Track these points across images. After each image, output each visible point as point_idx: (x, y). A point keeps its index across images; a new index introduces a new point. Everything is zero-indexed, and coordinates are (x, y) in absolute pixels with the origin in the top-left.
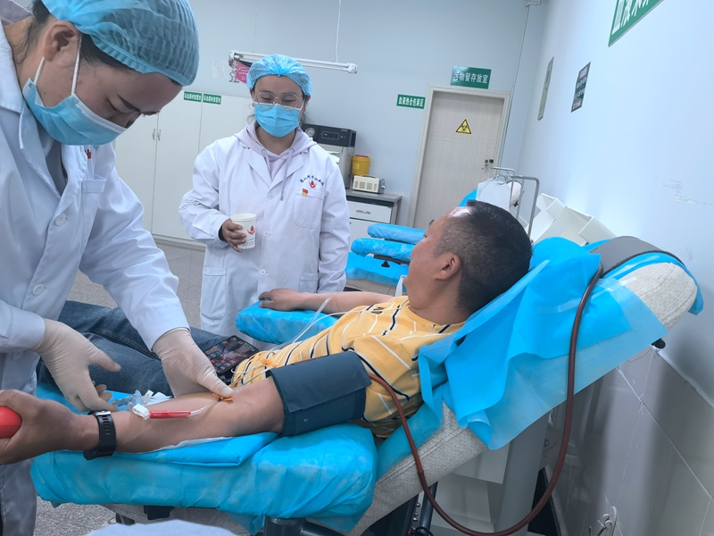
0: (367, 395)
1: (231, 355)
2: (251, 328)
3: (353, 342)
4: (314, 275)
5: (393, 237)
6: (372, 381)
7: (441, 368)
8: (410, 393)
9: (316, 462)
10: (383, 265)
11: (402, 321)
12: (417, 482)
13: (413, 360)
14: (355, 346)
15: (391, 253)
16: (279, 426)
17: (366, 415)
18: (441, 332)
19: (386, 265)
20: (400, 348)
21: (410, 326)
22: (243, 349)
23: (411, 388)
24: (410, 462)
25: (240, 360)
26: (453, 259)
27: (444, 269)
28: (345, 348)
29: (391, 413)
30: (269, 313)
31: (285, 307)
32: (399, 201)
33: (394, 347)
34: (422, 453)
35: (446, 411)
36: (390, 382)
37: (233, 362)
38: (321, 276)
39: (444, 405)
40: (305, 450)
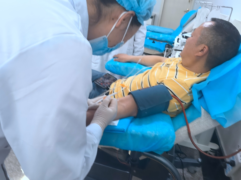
0: (170, 103)
1: (107, 81)
2: (111, 69)
3: (163, 81)
4: (132, 47)
5: (155, 31)
6: (173, 98)
7: (200, 93)
8: (187, 102)
9: (154, 132)
10: (153, 42)
11: (180, 71)
12: (187, 136)
13: (190, 89)
14: (164, 82)
15: (156, 38)
16: (135, 115)
17: (168, 110)
18: (198, 76)
19: (154, 42)
20: (184, 84)
21: (185, 73)
22: (112, 78)
23: (187, 100)
24: (185, 128)
25: (111, 83)
26: (205, 47)
27: (200, 51)
28: (159, 82)
29: (178, 109)
30: (118, 64)
31: (123, 61)
32: (155, 16)
33: (182, 84)
34: (190, 125)
35: (203, 110)
36: (179, 98)
37: (109, 84)
38: (134, 48)
39: (202, 108)
40: (148, 126)
